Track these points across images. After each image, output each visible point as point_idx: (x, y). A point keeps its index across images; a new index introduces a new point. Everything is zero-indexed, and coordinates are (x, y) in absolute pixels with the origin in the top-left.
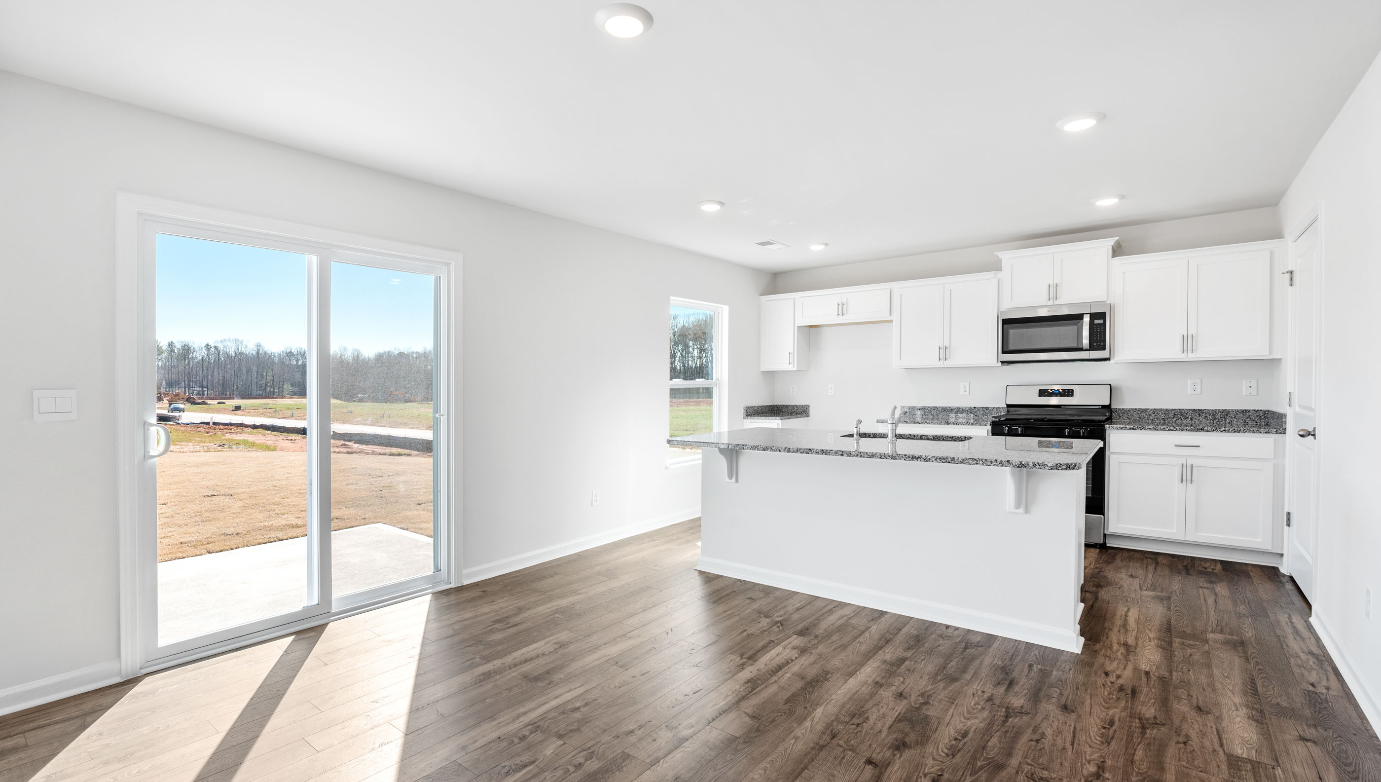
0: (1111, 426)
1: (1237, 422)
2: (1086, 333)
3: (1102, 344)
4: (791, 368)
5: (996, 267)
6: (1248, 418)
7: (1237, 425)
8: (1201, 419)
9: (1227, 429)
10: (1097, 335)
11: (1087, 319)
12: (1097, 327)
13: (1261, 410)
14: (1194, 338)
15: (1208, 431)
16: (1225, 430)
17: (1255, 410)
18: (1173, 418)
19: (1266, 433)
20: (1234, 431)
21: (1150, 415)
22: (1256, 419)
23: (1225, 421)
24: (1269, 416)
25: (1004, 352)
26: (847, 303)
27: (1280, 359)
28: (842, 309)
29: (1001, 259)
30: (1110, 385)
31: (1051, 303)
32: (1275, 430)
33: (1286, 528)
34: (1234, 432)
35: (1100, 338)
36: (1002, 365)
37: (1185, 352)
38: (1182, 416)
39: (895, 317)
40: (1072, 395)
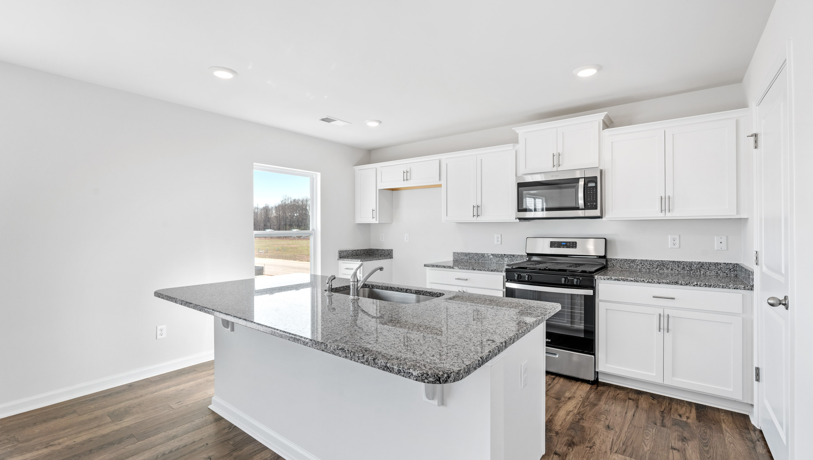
0: (599, 276)
1: (710, 273)
2: (581, 195)
3: (594, 204)
4: (374, 221)
5: (515, 141)
6: (719, 270)
7: (710, 276)
8: (680, 270)
9: (699, 283)
10: (590, 196)
11: (581, 183)
12: (590, 190)
13: (731, 264)
14: (670, 199)
15: (682, 285)
16: (697, 285)
17: (725, 263)
18: (657, 268)
19: (735, 288)
20: (706, 285)
21: (637, 265)
22: (727, 272)
23: (700, 272)
24: (738, 269)
25: (519, 210)
26: (410, 170)
27: (746, 219)
28: (407, 175)
29: (518, 133)
30: (605, 239)
31: (555, 169)
32: (743, 287)
33: (756, 383)
34: (705, 287)
35: (593, 199)
36: (519, 221)
37: (663, 212)
38: (664, 266)
39: (443, 182)
40: (576, 247)
